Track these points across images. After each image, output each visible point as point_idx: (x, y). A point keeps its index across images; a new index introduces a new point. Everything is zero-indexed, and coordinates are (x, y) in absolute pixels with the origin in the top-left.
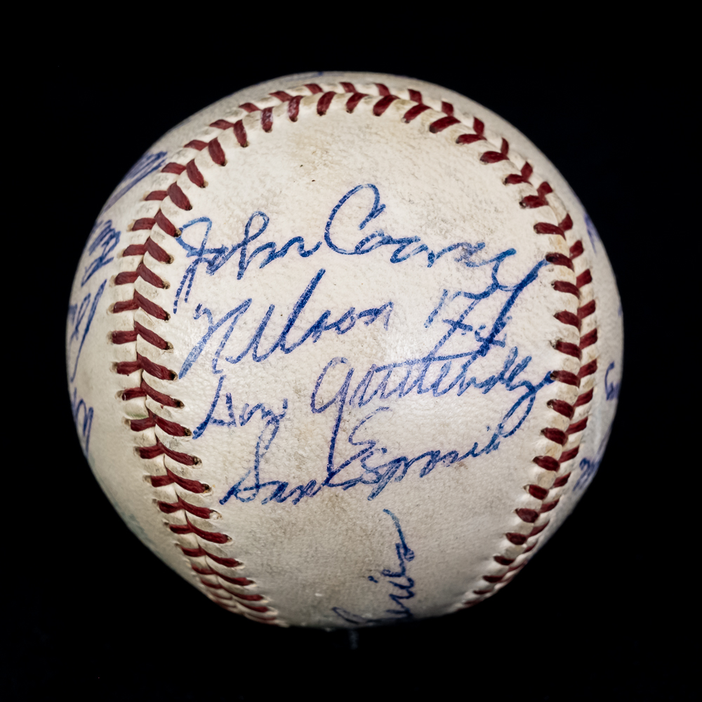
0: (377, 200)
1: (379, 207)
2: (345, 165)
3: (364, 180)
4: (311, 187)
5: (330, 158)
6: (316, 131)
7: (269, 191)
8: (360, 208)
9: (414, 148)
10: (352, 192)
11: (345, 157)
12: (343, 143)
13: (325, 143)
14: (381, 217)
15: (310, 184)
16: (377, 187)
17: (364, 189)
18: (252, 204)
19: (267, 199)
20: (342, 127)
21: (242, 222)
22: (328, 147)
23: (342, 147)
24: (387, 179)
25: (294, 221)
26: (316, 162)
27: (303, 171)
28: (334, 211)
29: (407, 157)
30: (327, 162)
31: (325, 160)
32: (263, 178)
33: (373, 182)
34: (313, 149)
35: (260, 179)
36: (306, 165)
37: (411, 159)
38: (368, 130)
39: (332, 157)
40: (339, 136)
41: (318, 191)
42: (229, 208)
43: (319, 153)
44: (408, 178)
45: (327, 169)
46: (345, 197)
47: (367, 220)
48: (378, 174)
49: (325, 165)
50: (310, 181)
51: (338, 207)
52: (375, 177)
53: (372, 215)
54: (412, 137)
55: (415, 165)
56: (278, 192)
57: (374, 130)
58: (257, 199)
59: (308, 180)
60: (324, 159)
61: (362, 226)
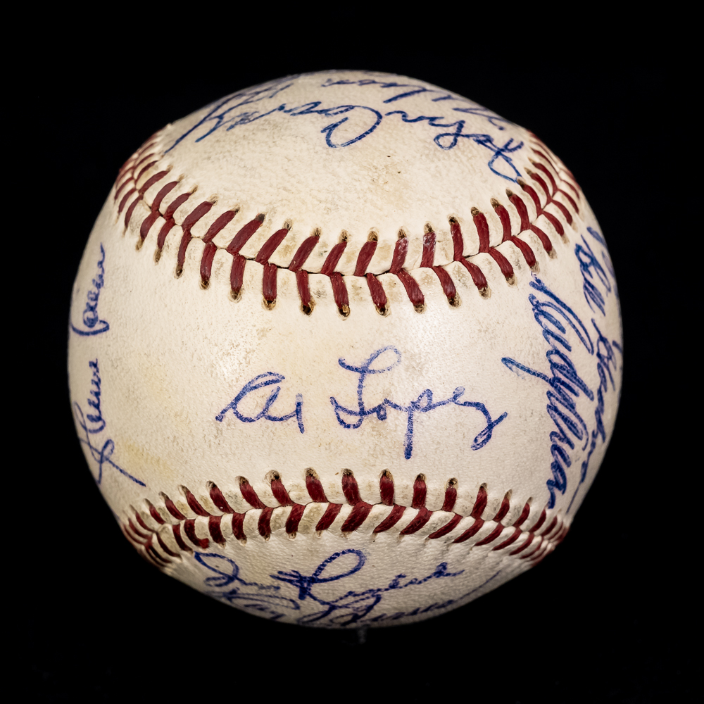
0: (328, 136)
1: (328, 131)
2: (357, 165)
3: (339, 151)
4: (391, 152)
5: (370, 174)
6: (381, 210)
7: (433, 161)
8: (346, 130)
9: (285, 189)
10: (353, 142)
11: (356, 173)
12: (356, 189)
13: (373, 191)
14: (326, 125)
15: (393, 155)
16: (327, 146)
17: (340, 144)
18: (449, 157)
19: (435, 155)
20: (354, 211)
21: (459, 149)
22: (371, 186)
23: (357, 184)
24: (316, 152)
25: (410, 132)
26: (384, 173)
27: (398, 167)
28: (371, 130)
29: (294, 177)
30: (375, 171)
31: (376, 172)
32: (438, 175)
33: (331, 150)
34: (387, 187)
35: (441, 175)
36: (395, 172)
37: (289, 175)
38: (329, 206)
39: (368, 175)
40: (359, 198)
41: (385, 147)
42: (472, 166)
43: (381, 182)
44: (295, 156)
45: (374, 164)
46: (359, 139)
47: (340, 122)
48: (324, 155)
49: (376, 168)
50: (392, 157)
51: (367, 133)
52: (328, 154)
53: (335, 126)
54: (284, 202)
55: (286, 170)
56: (424, 157)
57: (323, 205)
58: (444, 159)
59: (396, 159)
60: (377, 174)
61: (346, 119)
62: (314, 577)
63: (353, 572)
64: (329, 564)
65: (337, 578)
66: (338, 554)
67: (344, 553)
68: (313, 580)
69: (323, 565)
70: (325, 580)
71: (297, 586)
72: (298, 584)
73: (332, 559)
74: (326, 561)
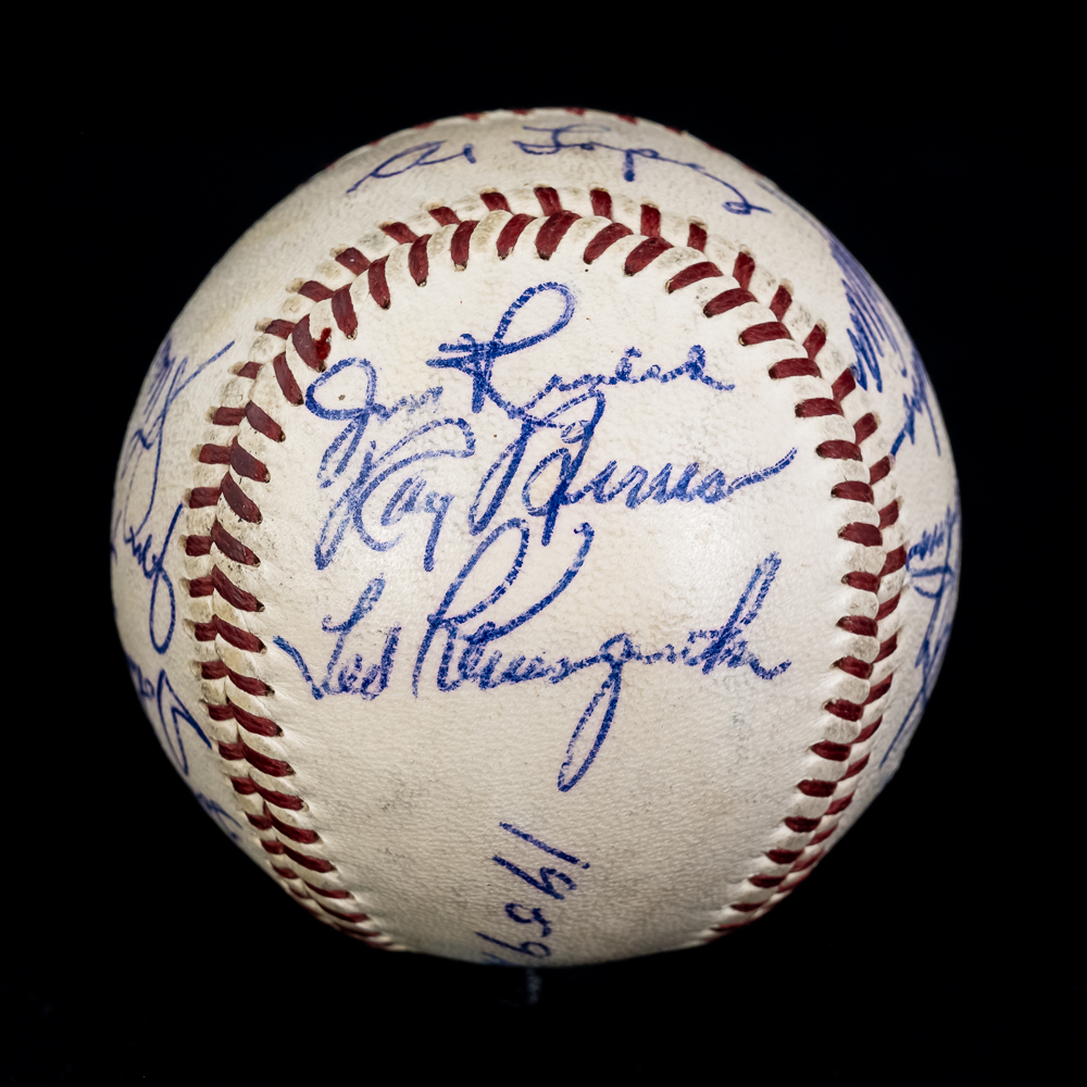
62: (496, 340)
63: (557, 328)
64: (518, 311)
65: (533, 341)
66: (531, 291)
67: (541, 288)
68: (496, 350)
69: (510, 313)
70: (513, 348)
71: (468, 371)
72: (471, 366)
73: (524, 299)
74: (514, 305)
